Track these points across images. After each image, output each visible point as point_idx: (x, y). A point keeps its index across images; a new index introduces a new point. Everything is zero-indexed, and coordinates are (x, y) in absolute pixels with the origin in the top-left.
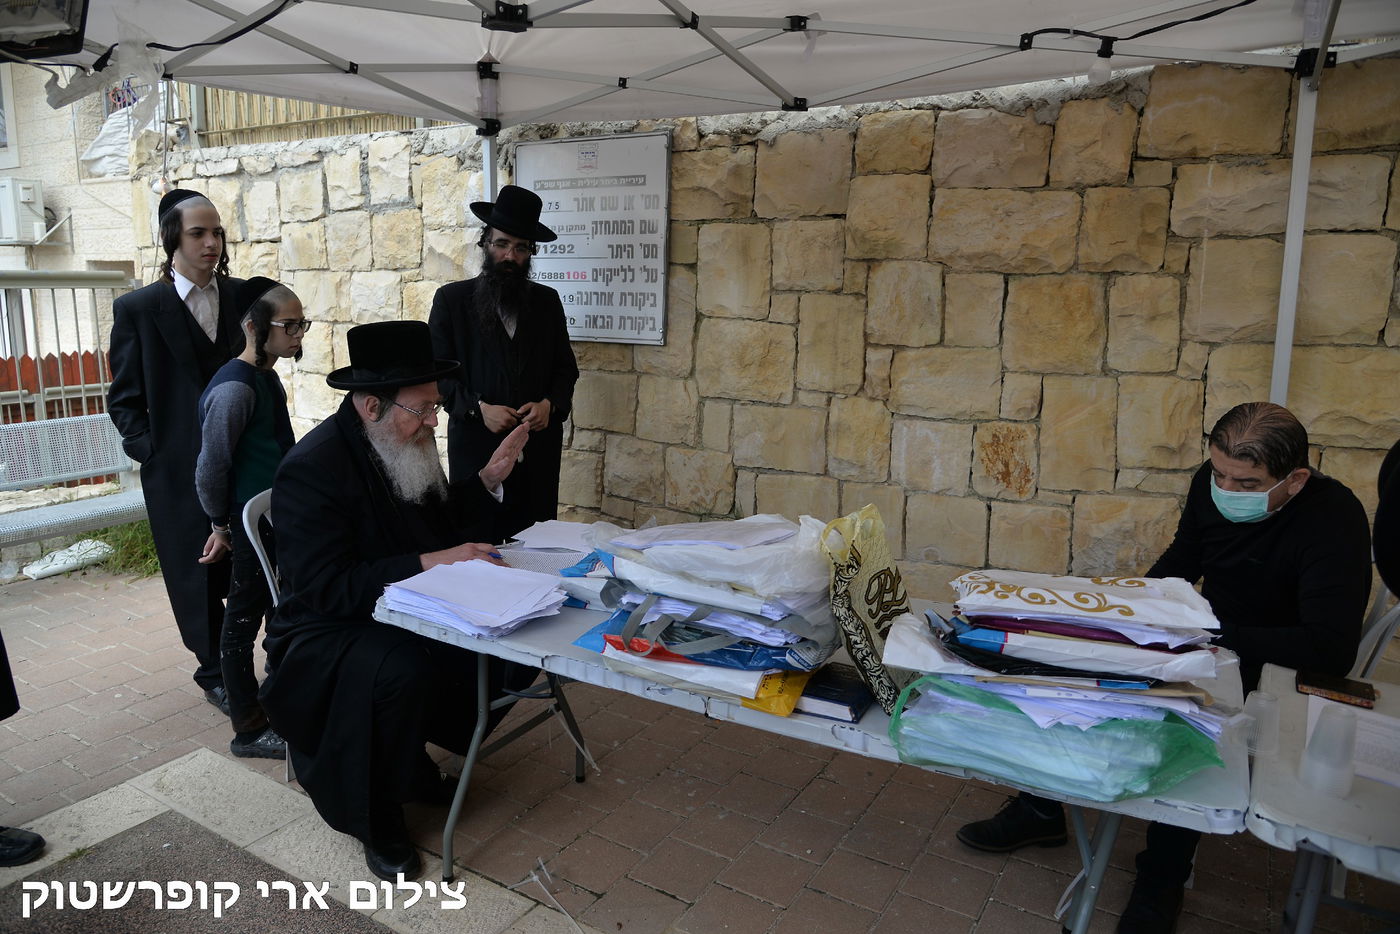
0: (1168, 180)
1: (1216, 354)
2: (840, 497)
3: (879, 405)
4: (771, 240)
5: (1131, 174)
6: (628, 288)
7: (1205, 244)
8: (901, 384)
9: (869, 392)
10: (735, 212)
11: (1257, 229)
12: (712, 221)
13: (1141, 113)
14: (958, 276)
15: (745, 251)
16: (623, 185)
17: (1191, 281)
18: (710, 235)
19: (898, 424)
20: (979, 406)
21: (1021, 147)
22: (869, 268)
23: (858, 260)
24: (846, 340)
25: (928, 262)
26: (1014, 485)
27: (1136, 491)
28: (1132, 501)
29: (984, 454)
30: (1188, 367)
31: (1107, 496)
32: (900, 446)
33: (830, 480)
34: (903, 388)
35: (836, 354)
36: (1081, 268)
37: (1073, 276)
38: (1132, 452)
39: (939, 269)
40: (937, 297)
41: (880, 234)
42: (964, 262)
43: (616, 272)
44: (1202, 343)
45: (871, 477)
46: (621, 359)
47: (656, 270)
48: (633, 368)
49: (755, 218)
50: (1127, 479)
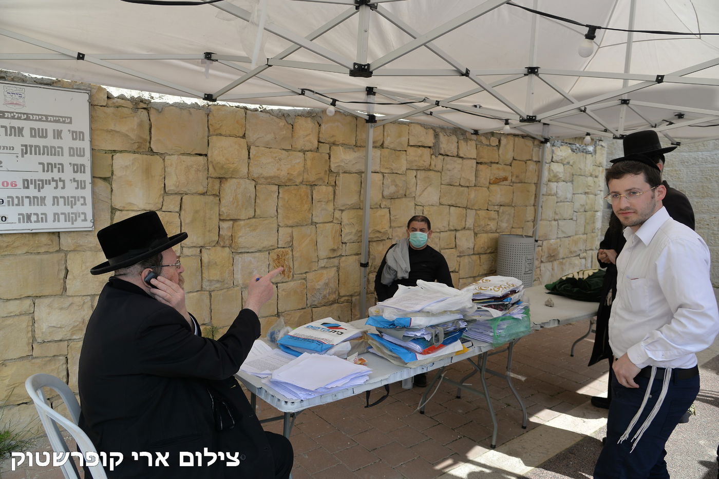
0: (329, 152)
1: (344, 213)
2: (210, 300)
3: (227, 250)
4: (164, 165)
5: (318, 148)
6: (59, 193)
7: (341, 175)
8: (239, 238)
9: (222, 244)
10: (139, 147)
11: (354, 170)
12: (121, 152)
13: (320, 125)
14: (261, 186)
15: (147, 171)
16: (50, 121)
17: (337, 188)
18: (120, 161)
19: (237, 257)
20: (271, 243)
21: (284, 132)
22: (221, 182)
23: (216, 178)
24: (210, 219)
25: (249, 179)
26: (286, 275)
27: (324, 268)
28: (325, 271)
29: (275, 264)
30: (337, 219)
31: (316, 272)
32: (238, 267)
33: (205, 292)
34: (240, 239)
35: (205, 226)
36: (303, 183)
37: (301, 186)
38: (323, 253)
39: (254, 183)
40: (253, 196)
41: (231, 166)
42: (263, 180)
43: (48, 182)
44: (339, 210)
45: (226, 286)
46: (50, 243)
47: (85, 181)
48: (60, 248)
49: (151, 152)
50: (322, 263)
